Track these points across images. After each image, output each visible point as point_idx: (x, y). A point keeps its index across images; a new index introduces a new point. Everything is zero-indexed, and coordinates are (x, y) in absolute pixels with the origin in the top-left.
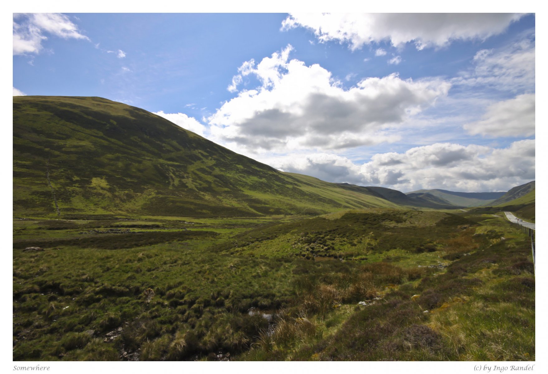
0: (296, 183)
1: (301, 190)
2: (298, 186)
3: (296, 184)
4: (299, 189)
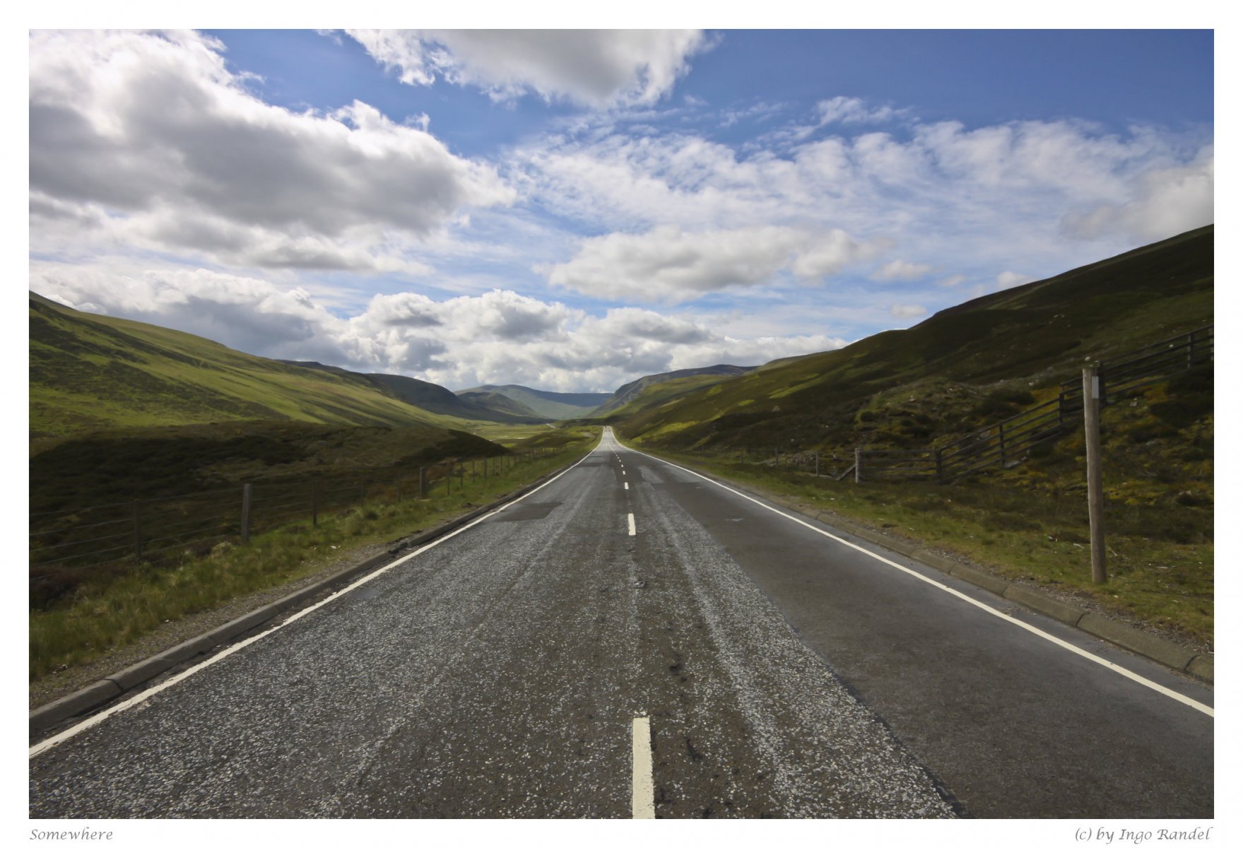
0: (129, 350)
1: (147, 374)
2: (134, 360)
3: (126, 355)
4: (137, 370)
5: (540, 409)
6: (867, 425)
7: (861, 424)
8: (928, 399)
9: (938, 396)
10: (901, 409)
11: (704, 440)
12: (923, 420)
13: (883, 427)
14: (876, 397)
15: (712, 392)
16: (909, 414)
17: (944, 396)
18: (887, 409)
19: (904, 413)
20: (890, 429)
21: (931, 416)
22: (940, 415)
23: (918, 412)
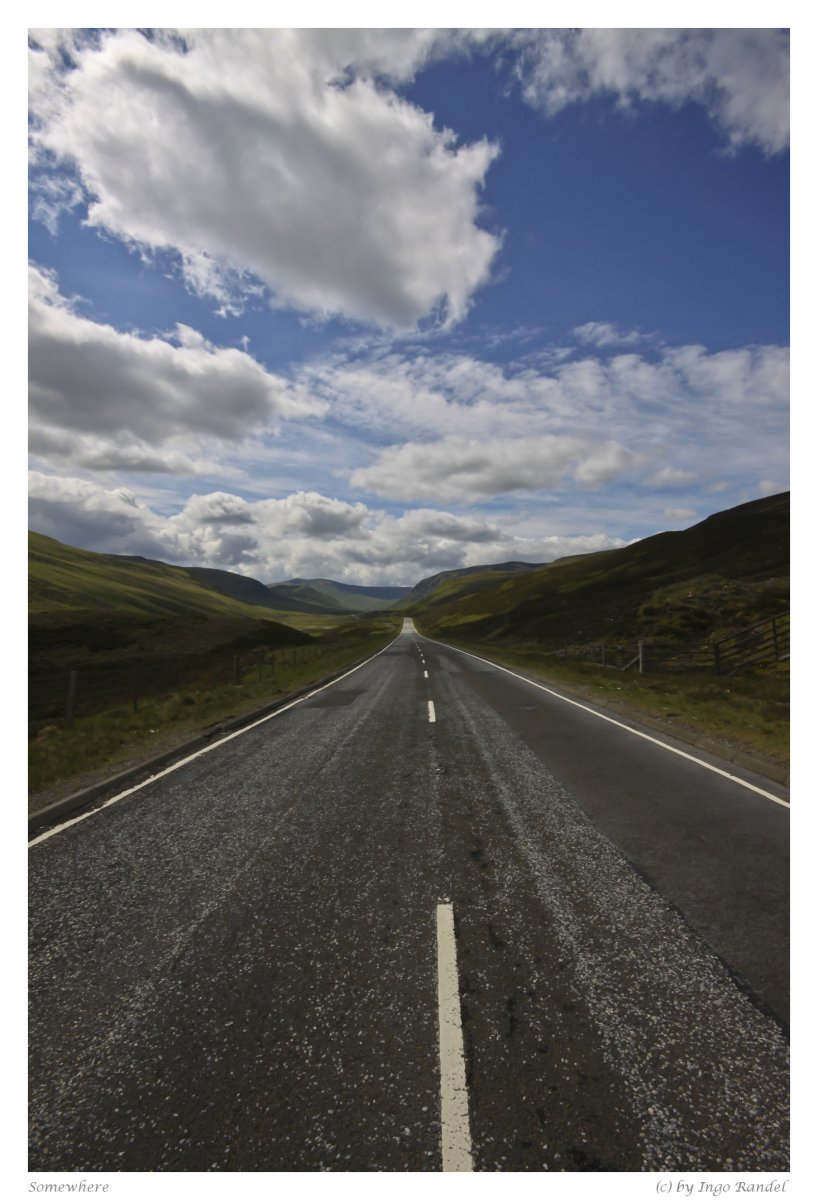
5: (346, 602)
6: (649, 618)
7: (643, 618)
8: (705, 595)
9: (714, 592)
10: (680, 604)
11: (498, 631)
12: (701, 614)
13: (664, 621)
14: (657, 593)
15: (505, 586)
16: (687, 609)
17: (719, 592)
18: (668, 604)
19: (683, 608)
20: (670, 623)
21: (708, 611)
22: (716, 610)
23: (696, 607)
